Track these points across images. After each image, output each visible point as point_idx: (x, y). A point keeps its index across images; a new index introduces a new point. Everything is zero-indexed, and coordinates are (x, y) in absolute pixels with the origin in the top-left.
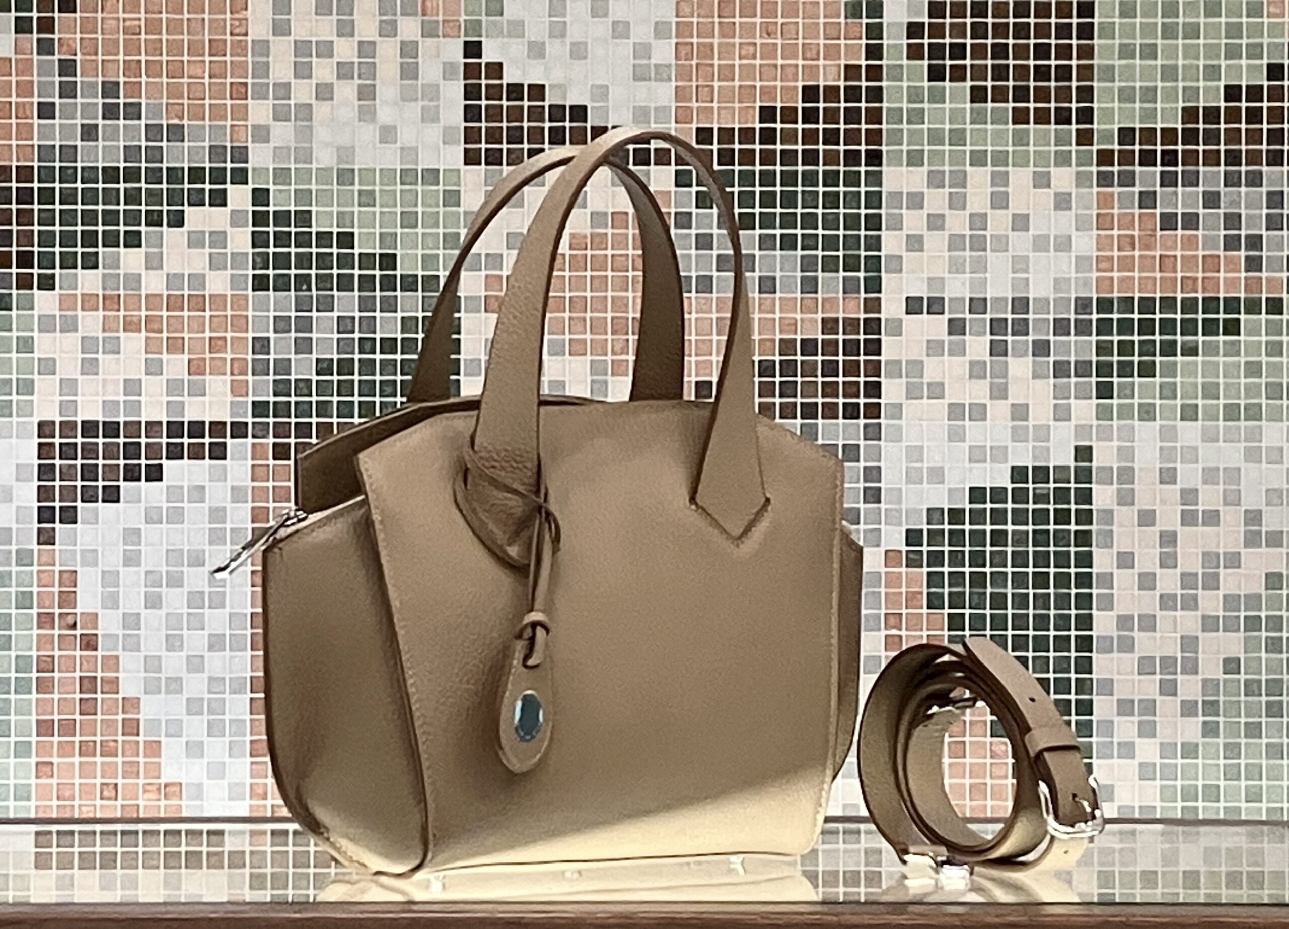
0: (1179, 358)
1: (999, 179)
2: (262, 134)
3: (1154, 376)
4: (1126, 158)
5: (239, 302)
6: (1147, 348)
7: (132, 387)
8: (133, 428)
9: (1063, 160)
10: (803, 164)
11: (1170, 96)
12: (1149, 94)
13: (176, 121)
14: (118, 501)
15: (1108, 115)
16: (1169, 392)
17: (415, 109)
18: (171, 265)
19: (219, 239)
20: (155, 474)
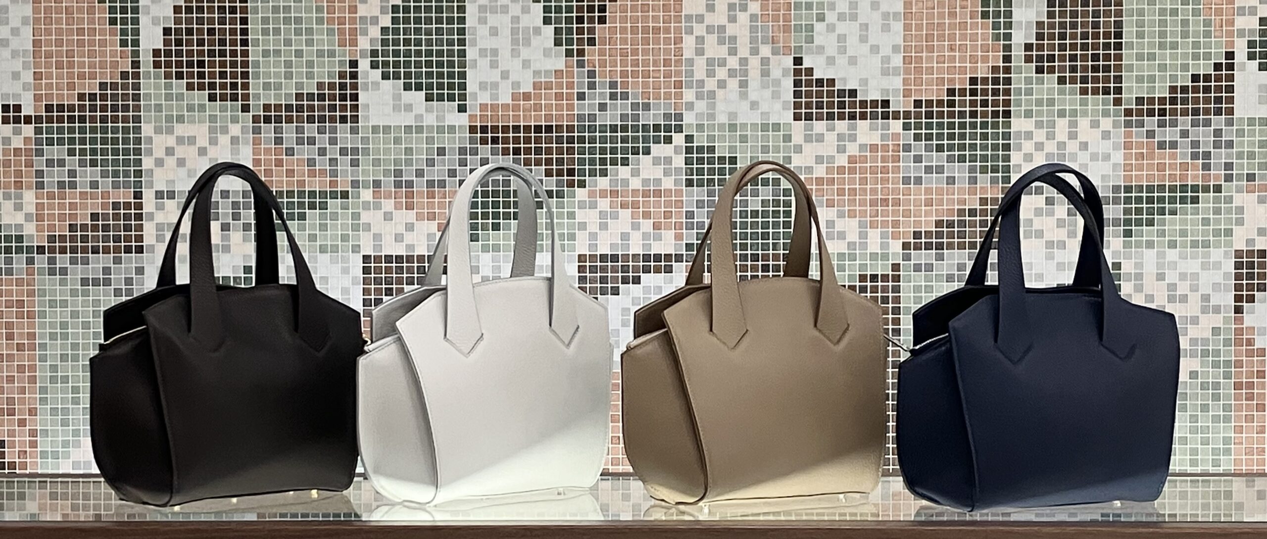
0: (1167, 216)
1: (1073, 124)
2: (690, 106)
3: (1154, 226)
4: (1140, 113)
5: (679, 193)
6: (1150, 212)
7: (625, 236)
8: (626, 257)
9: (1106, 114)
10: (970, 118)
11: (1163, 79)
12: (1152, 79)
13: (647, 101)
14: (618, 294)
15: (1130, 90)
16: (1162, 234)
17: (767, 93)
18: (644, 175)
19: (668, 160)
20: (637, 281)
